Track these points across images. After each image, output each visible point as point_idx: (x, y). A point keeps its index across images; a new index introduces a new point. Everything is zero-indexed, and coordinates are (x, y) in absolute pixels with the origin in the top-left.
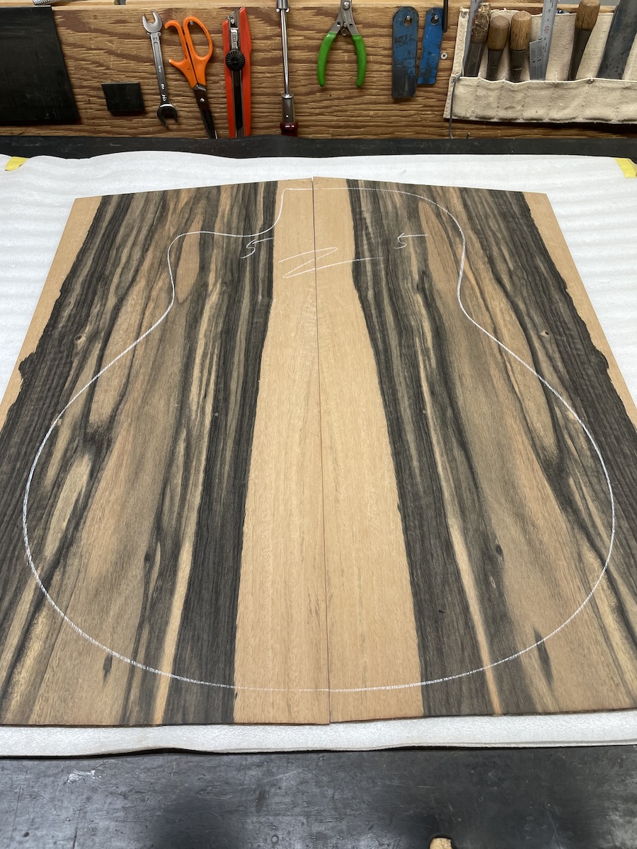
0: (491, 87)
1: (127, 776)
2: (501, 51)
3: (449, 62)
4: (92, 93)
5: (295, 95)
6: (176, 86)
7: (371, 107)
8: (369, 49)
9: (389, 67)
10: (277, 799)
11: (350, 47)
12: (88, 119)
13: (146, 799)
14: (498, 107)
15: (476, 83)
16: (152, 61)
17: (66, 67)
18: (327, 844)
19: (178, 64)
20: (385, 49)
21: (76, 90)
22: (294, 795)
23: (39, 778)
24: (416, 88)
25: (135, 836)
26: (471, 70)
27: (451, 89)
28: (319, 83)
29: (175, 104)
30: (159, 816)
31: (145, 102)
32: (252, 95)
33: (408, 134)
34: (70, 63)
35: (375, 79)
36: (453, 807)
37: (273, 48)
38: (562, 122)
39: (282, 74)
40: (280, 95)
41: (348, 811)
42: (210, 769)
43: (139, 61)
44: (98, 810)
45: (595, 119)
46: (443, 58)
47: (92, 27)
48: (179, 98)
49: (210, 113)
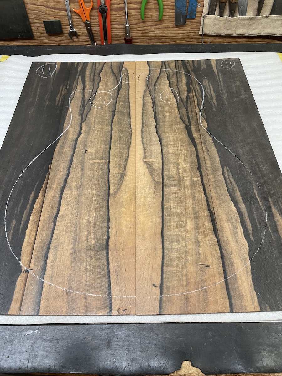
0: (221, 19)
1: (51, 332)
2: (226, 2)
3: (201, 8)
4: (39, 25)
5: (131, 24)
6: (77, 21)
7: (166, 29)
8: (165, 2)
9: (174, 11)
10: (116, 343)
11: (156, 2)
12: (38, 37)
13: (60, 342)
14: (224, 29)
15: (214, 18)
16: (66, 10)
17: (27, 14)
18: (137, 362)
19: (77, 11)
20: (172, 2)
21: (32, 24)
22: (123, 341)
23: (14, 333)
24: (186, 20)
25: (55, 358)
26: (211, 12)
27: (202, 21)
28: (142, 19)
29: (76, 30)
30: (65, 350)
31: (63, 29)
32: (111, 25)
33: (183, 42)
34: (29, 12)
35: (167, 16)
36: (192, 348)
37: (120, 3)
38: (254, 35)
39: (125, 15)
40: (124, 25)
41: (147, 349)
42: (87, 330)
43: (60, 10)
44: (39, 347)
45: (269, 34)
46: (199, 6)
48: (78, 27)
49: (92, 33)
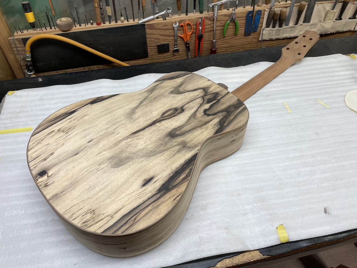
0: (274, 30)
2: (277, 20)
4: (153, 48)
6: (180, 42)
7: (238, 40)
8: (239, 24)
9: (244, 28)
11: (233, 24)
12: (150, 56)
14: (275, 35)
15: (269, 30)
17: (146, 41)
19: (181, 36)
20: (243, 23)
21: (148, 48)
24: (251, 33)
26: (268, 26)
27: (262, 32)
28: (223, 36)
29: (179, 48)
31: (170, 49)
34: (148, 40)
35: (240, 32)
37: (211, 27)
43: (169, 37)
46: (260, 24)
47: (157, 28)
48: (180, 46)
49: (189, 49)
